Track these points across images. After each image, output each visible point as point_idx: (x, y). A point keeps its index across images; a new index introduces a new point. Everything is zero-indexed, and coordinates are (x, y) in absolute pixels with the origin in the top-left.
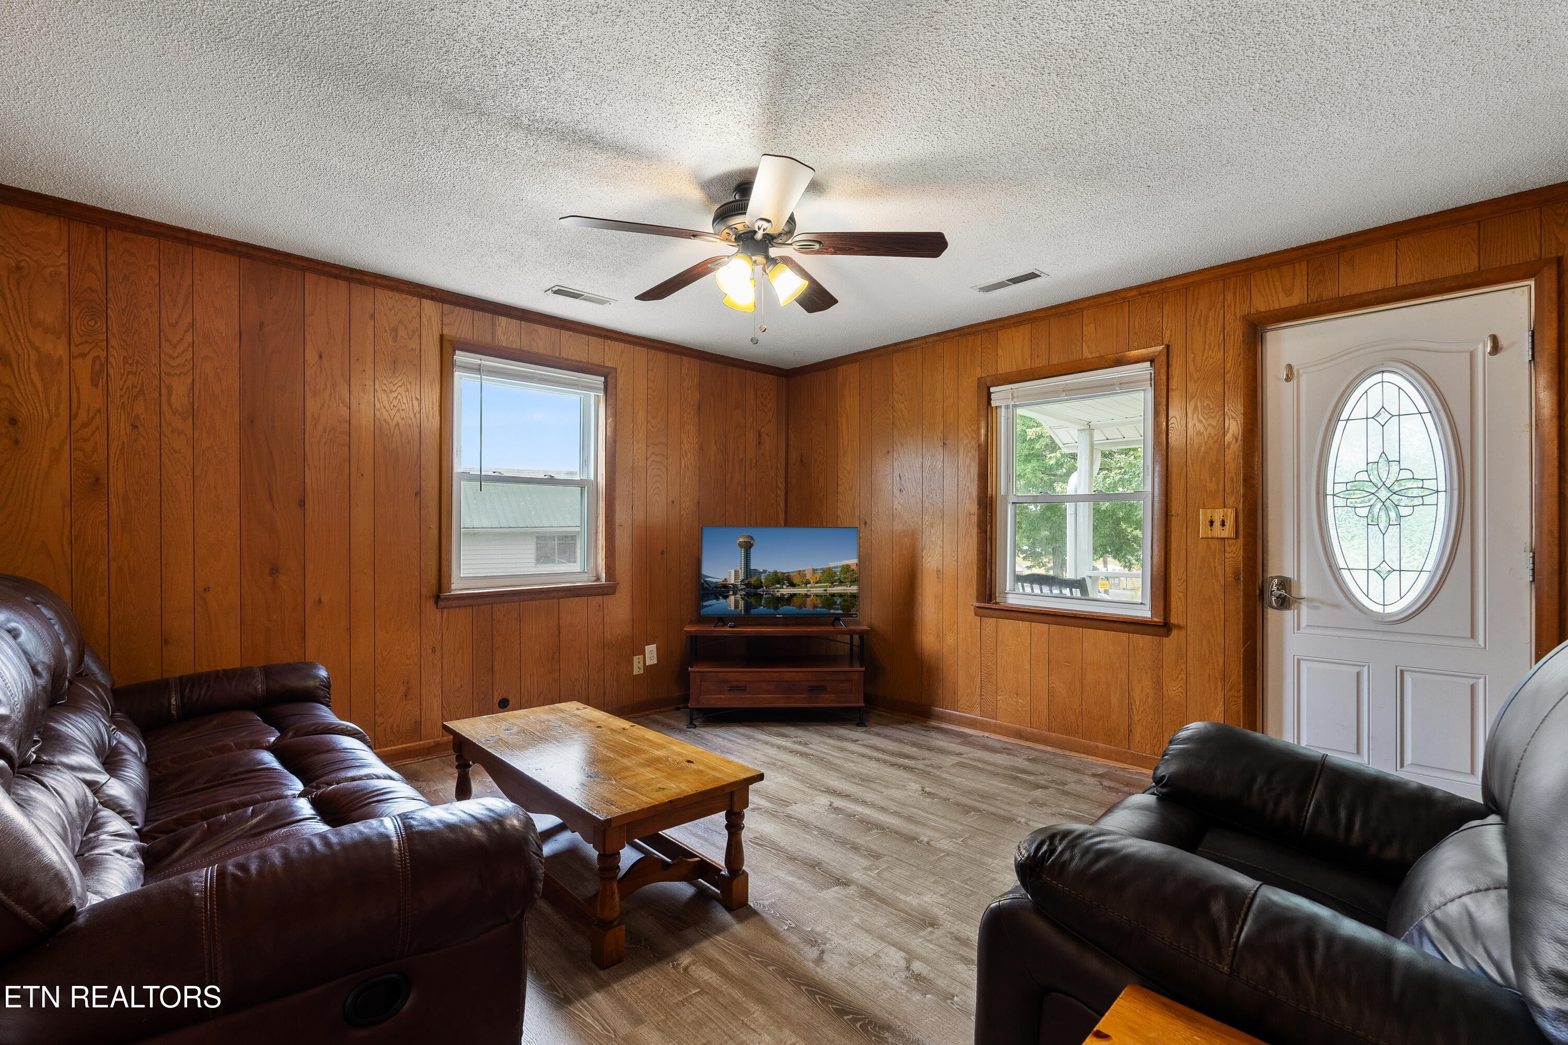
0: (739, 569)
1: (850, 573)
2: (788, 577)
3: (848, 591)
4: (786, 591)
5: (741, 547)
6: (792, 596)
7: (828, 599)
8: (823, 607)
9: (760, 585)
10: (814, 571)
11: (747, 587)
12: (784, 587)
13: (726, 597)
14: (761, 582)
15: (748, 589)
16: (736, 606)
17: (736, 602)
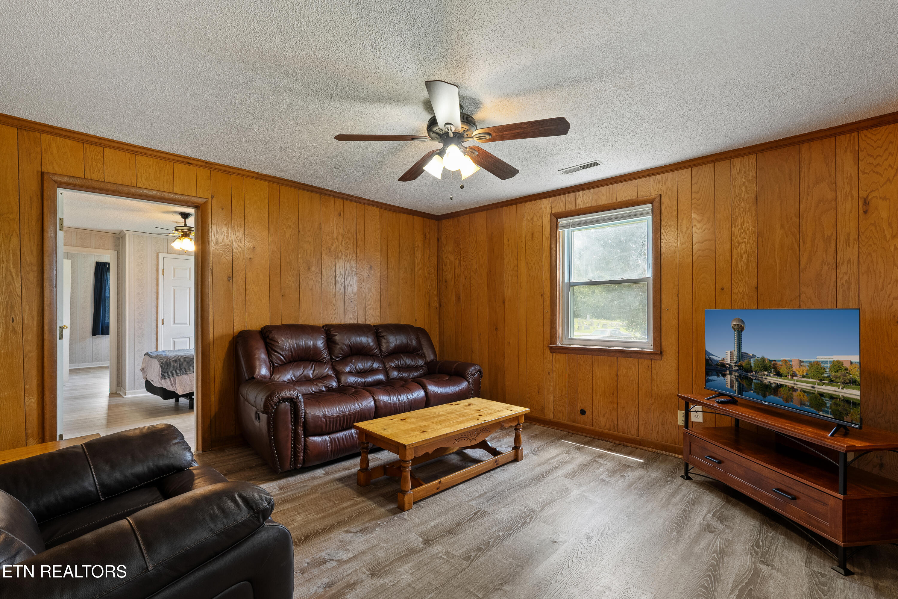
0: (733, 350)
1: (843, 372)
2: (774, 364)
3: (841, 394)
4: (773, 380)
5: (735, 330)
6: (779, 386)
7: (815, 398)
8: (811, 406)
9: (749, 370)
10: (801, 362)
11: (740, 369)
12: (772, 375)
13: (724, 375)
14: (751, 367)
15: (740, 372)
16: (732, 386)
17: (732, 381)
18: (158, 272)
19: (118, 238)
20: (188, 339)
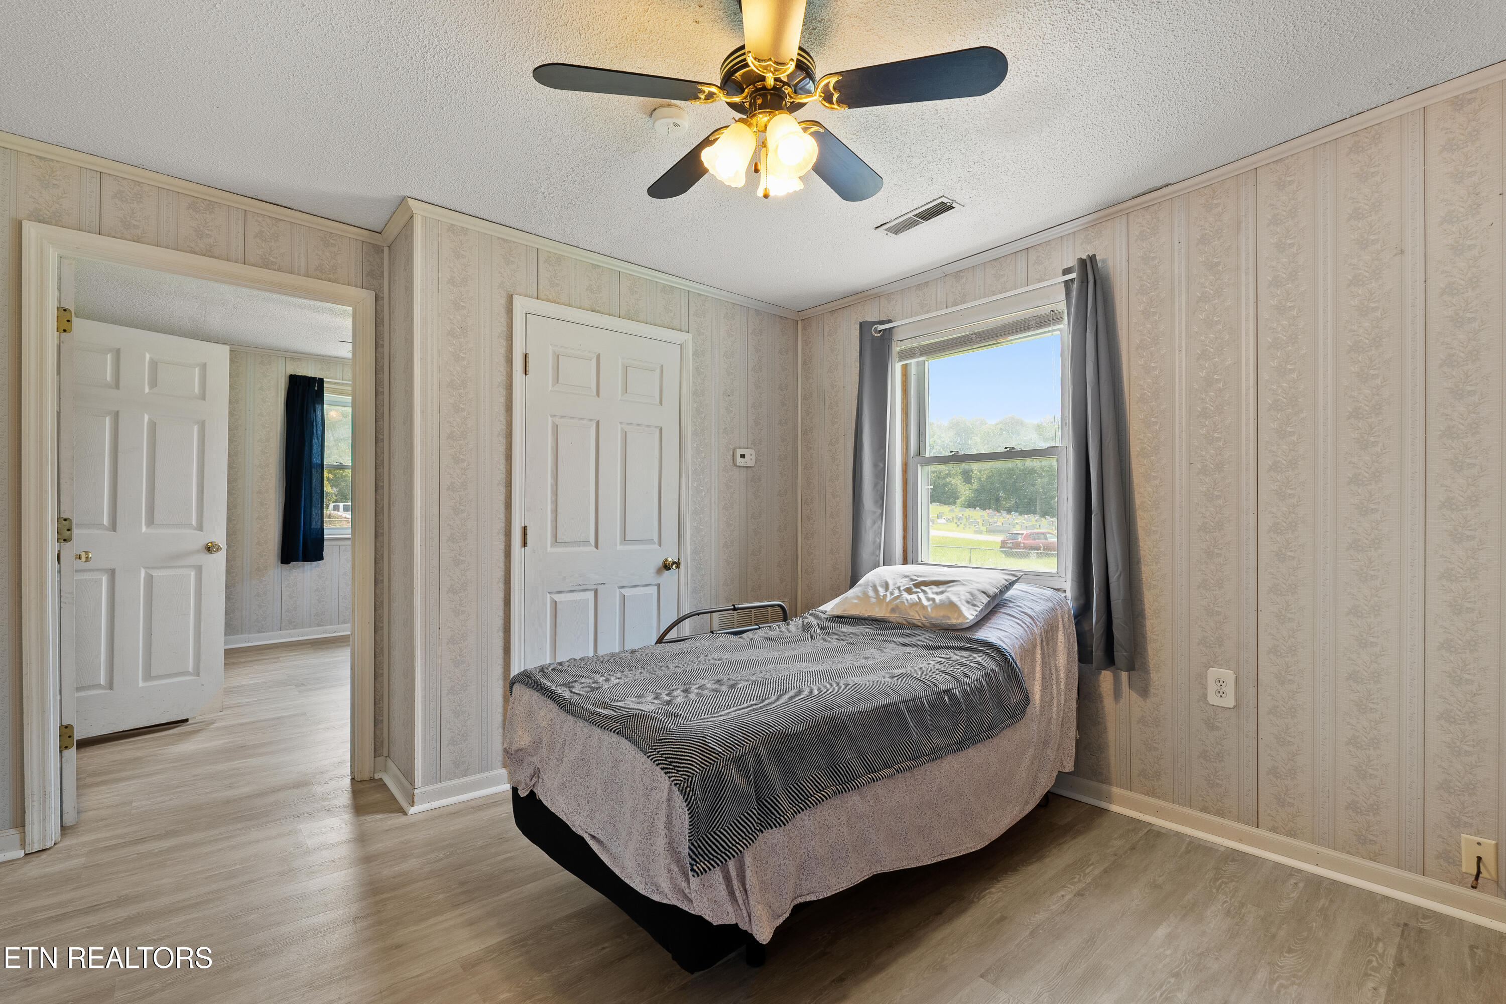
18: (509, 361)
19: (378, 250)
20: (593, 593)
